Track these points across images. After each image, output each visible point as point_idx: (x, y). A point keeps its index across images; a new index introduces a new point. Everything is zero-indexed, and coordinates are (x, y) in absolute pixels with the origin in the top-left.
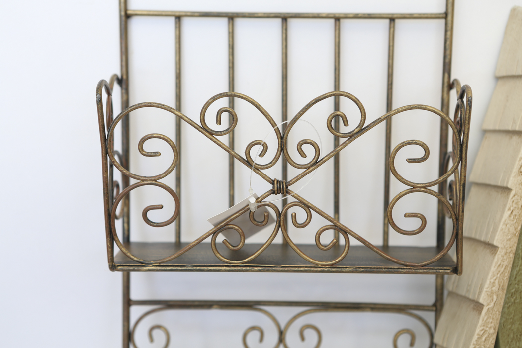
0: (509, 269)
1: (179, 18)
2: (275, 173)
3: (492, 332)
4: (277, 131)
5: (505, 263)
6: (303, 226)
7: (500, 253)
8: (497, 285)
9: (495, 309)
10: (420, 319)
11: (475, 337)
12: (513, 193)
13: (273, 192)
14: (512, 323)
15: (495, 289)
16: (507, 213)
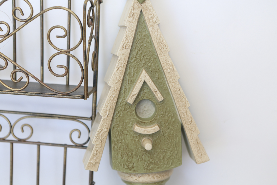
0: (116, 99)
5: (114, 96)
6: (3, 68)
7: (112, 90)
9: (108, 119)
10: (84, 124)
11: (97, 132)
12: (119, 59)
14: (118, 127)
15: (108, 108)
16: (116, 69)
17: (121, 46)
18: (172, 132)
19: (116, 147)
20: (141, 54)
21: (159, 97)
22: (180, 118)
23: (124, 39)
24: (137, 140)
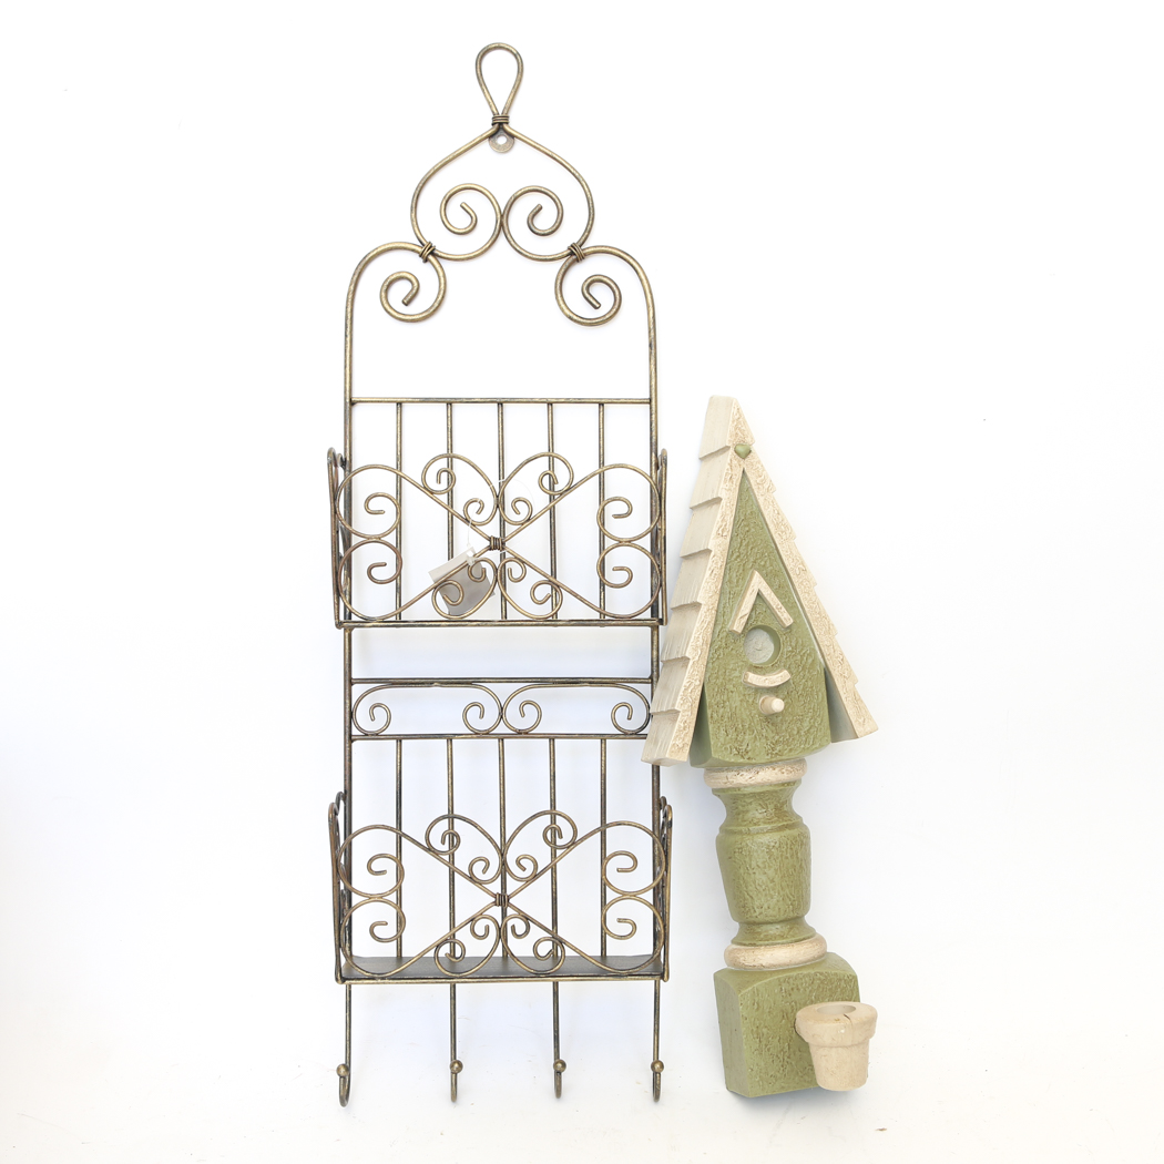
0: (712, 625)
1: (399, 404)
2: (493, 530)
3: (698, 684)
4: (493, 490)
5: (708, 620)
6: (519, 580)
7: (703, 609)
8: (701, 640)
9: (700, 662)
10: (636, 691)
11: (683, 688)
12: (712, 554)
13: (490, 549)
14: (717, 678)
15: (700, 643)
16: (708, 572)
17: (714, 532)
18: (810, 683)
19: (715, 715)
20: (747, 545)
21: (787, 619)
22: (823, 657)
23: (719, 519)
24: (751, 700)
